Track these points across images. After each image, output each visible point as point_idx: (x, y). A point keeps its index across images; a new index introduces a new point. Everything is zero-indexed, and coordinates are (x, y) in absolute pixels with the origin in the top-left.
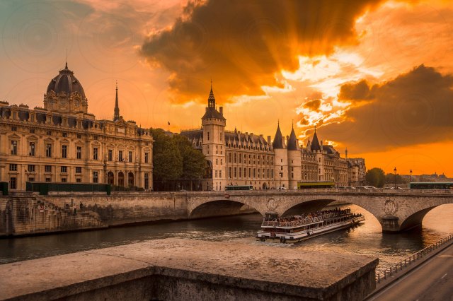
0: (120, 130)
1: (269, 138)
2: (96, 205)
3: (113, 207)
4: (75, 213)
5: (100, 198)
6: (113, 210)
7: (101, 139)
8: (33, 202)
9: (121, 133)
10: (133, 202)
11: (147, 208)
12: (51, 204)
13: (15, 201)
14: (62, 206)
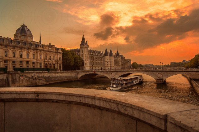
1: (103, 52)
2: (44, 76)
3: (50, 76)
5: (45, 73)
6: (50, 78)
7: (42, 51)
8: (18, 75)
9: (50, 49)
10: (58, 74)
11: (63, 77)
12: (26, 76)
13: (10, 75)
14: (30, 77)
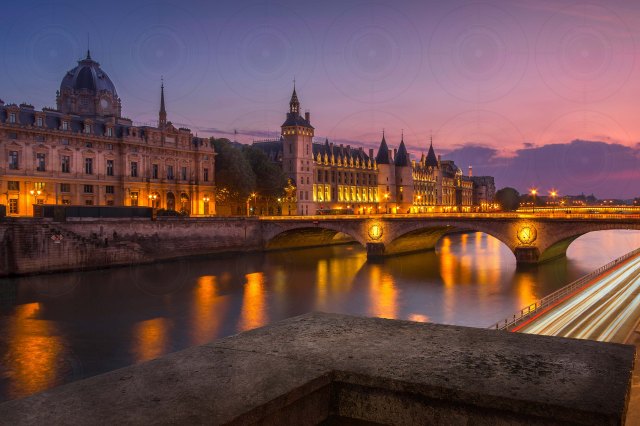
0: (168, 139)
1: (371, 151)
2: (136, 234)
3: (160, 236)
4: (106, 244)
5: (142, 225)
6: (160, 240)
7: (142, 150)
8: (44, 230)
9: (170, 143)
10: (187, 230)
11: (208, 238)
12: (70, 234)
13: (17, 229)
14: (87, 236)
